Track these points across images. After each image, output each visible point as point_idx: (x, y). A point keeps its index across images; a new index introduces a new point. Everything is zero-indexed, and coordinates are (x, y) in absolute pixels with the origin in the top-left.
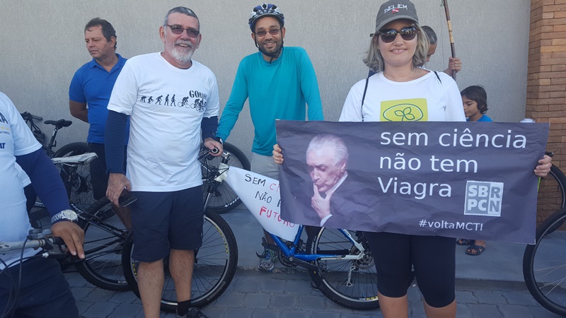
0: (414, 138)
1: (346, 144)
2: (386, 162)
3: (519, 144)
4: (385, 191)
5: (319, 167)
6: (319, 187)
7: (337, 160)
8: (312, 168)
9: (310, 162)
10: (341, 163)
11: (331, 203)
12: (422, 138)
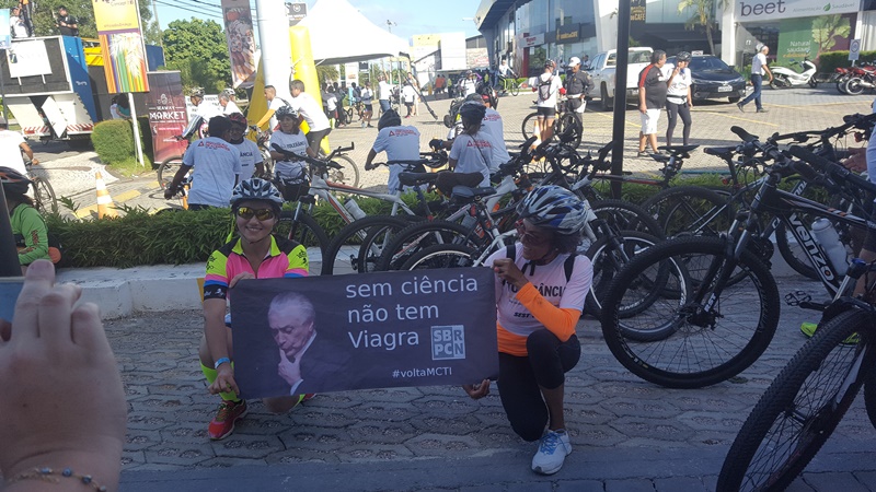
0: (378, 288)
1: (311, 301)
2: (354, 315)
3: (471, 287)
4: (356, 346)
5: (284, 330)
6: (286, 351)
7: (304, 319)
8: (276, 331)
9: (273, 325)
10: (307, 323)
11: (302, 366)
12: (386, 288)
